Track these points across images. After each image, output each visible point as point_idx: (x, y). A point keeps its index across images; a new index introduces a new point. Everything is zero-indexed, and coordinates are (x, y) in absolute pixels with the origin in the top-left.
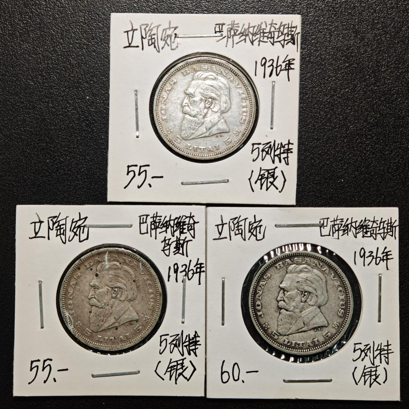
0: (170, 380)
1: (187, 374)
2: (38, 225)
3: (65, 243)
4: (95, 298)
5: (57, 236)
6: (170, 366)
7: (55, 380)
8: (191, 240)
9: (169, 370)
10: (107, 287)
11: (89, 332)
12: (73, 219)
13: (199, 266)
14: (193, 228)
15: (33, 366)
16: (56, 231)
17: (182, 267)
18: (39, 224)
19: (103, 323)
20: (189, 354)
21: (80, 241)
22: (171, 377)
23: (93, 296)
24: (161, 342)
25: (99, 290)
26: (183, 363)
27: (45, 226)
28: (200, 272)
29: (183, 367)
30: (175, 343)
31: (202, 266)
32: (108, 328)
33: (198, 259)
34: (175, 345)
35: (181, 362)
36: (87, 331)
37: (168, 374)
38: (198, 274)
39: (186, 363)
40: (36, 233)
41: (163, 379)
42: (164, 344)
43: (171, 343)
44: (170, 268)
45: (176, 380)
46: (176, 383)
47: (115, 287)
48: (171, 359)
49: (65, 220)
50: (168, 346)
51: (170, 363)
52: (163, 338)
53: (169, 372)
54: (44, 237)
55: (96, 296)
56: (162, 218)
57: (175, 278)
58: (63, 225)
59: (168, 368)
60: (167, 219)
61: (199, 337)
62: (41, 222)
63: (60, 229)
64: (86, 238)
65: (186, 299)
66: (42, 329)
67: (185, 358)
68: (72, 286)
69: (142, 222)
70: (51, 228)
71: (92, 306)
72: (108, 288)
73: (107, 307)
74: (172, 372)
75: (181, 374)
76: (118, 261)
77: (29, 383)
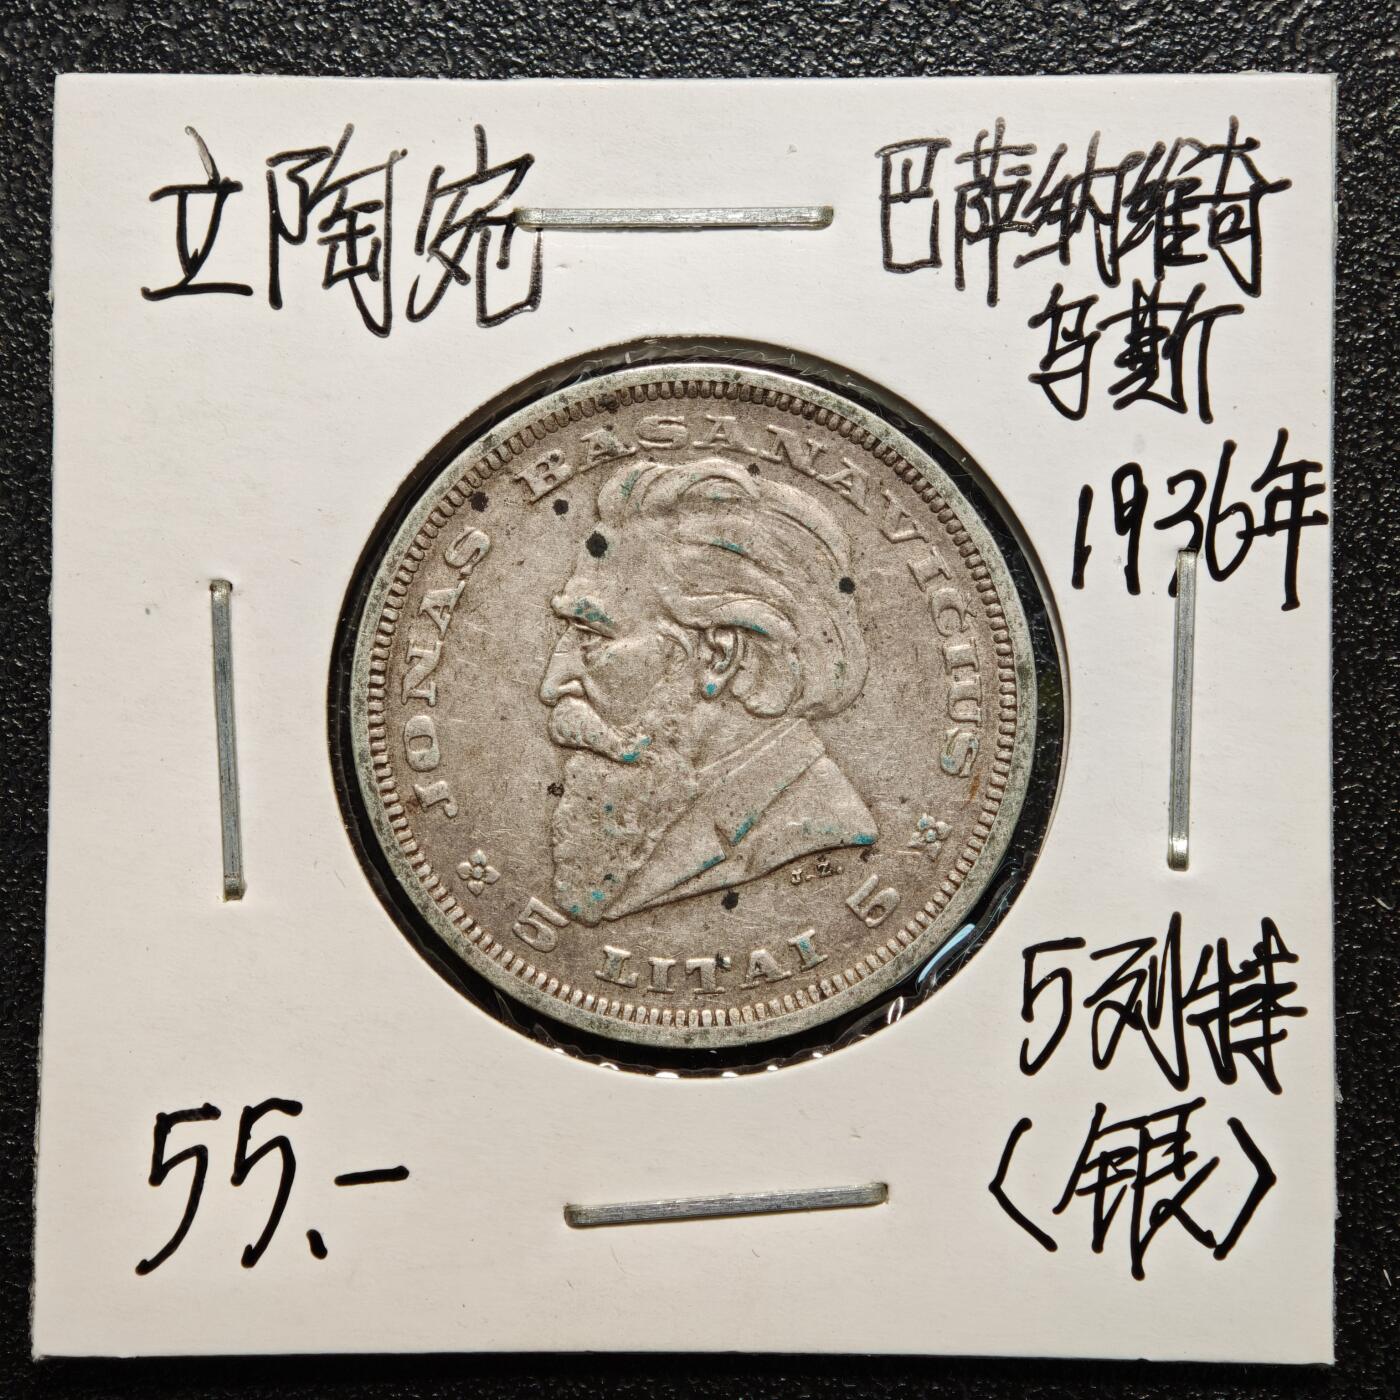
0: (1098, 1245)
1: (1213, 1207)
2: (201, 206)
3: (383, 331)
4: (585, 696)
5: (330, 280)
6: (1094, 1155)
7: (318, 1247)
8: (1236, 309)
9: (1089, 1178)
10: (664, 624)
11: (547, 920)
12: (438, 172)
13: (1286, 482)
14: (1246, 224)
15: (173, 1147)
16: (326, 248)
17: (1171, 491)
18: (211, 199)
19: (637, 864)
20: (1227, 1074)
21: (486, 320)
22: (1101, 1226)
23: (575, 685)
24: (1031, 994)
25: (615, 646)
26: (1180, 1136)
27: (246, 214)
28: (1295, 524)
29: (1182, 1159)
30: (1124, 1001)
31: (1311, 479)
32: (673, 895)
33: (1283, 436)
34: (1129, 1015)
35: (1170, 1125)
36: (534, 912)
37: (1084, 1205)
38: (1283, 535)
39: (1207, 1136)
40: (192, 264)
41: (1049, 1244)
42: (1049, 1002)
43: (1097, 1000)
44: (1086, 496)
45: (1138, 1248)
46: (1138, 1273)
47: (723, 628)
48: (1101, 1109)
49: (383, 173)
50: (1082, 1016)
51: (1095, 1134)
52: (1045, 963)
53: (1092, 1197)
54: (246, 291)
55: (590, 684)
56: (1038, 164)
57: (1125, 562)
58: (370, 207)
59: (1082, 1167)
60: (1073, 165)
61: (1293, 958)
62: (222, 188)
63: (351, 236)
64: (523, 295)
65: (1199, 703)
66: (233, 904)
67: (1199, 1102)
68: (436, 614)
69: (896, 188)
70: (293, 228)
71: (569, 747)
72: (675, 630)
73: (668, 758)
74: (1111, 1192)
75: (1171, 1208)
76: (735, 452)
77: (145, 1268)
